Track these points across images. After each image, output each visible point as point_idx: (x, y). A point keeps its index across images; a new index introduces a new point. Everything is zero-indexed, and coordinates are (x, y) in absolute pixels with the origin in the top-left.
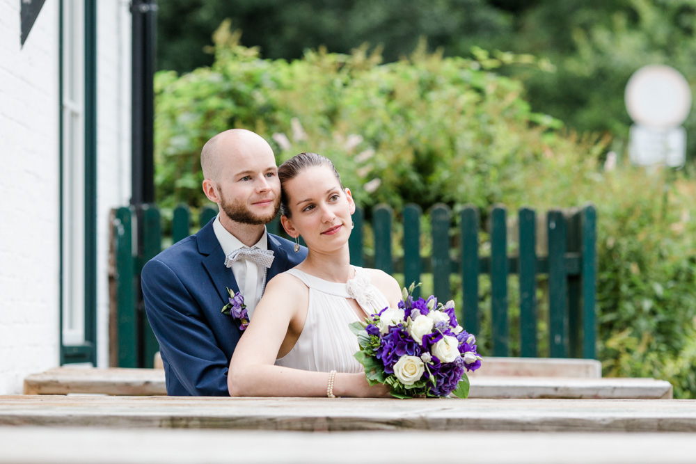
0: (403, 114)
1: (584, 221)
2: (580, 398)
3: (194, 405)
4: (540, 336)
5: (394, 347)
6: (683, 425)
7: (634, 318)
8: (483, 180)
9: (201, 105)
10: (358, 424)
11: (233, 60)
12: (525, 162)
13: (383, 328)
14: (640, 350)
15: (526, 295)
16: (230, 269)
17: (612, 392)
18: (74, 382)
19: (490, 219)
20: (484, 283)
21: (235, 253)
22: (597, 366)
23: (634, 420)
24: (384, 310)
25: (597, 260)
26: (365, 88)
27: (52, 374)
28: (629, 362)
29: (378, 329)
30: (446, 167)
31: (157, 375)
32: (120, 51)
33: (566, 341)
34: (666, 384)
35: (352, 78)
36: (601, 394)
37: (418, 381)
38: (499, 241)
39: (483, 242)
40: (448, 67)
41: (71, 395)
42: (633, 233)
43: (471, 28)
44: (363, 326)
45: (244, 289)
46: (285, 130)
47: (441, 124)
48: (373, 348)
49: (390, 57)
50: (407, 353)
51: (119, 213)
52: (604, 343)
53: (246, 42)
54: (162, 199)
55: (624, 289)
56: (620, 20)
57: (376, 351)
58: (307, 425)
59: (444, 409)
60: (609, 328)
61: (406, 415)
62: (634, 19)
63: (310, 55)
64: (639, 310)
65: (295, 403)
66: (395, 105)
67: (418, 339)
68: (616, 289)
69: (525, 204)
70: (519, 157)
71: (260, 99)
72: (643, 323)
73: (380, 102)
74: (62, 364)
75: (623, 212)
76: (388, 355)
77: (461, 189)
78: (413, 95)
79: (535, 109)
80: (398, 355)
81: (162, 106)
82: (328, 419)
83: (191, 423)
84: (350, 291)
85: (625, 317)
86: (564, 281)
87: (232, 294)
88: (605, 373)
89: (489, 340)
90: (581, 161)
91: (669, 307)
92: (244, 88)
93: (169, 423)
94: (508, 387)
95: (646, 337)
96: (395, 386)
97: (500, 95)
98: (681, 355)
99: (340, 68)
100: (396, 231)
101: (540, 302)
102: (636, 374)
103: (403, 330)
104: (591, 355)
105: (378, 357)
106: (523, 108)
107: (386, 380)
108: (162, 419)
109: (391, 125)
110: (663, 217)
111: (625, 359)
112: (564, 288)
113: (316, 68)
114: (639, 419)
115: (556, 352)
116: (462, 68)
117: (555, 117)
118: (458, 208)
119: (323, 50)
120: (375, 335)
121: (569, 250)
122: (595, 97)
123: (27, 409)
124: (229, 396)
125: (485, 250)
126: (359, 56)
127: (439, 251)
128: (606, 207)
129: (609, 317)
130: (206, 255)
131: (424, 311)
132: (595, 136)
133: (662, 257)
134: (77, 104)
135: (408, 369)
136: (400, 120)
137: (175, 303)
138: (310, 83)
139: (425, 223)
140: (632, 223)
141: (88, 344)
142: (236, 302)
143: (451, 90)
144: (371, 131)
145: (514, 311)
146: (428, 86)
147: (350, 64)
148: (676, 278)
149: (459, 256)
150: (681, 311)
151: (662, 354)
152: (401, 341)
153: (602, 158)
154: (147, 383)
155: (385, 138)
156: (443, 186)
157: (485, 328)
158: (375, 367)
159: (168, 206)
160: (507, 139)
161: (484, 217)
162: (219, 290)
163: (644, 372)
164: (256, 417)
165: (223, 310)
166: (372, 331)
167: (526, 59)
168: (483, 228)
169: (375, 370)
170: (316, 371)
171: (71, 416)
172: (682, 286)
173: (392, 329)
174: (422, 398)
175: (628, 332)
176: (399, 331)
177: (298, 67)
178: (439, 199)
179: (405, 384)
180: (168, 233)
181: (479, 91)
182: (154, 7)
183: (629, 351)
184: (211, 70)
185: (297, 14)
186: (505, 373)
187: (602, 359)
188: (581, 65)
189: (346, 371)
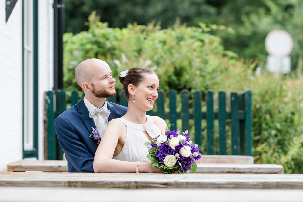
0: (170, 51)
1: (247, 97)
2: (244, 173)
3: (79, 176)
4: (228, 146)
5: (163, 152)
6: (287, 185)
7: (268, 138)
8: (204, 79)
9: (83, 47)
10: (149, 184)
11: (97, 28)
12: (222, 72)
13: (158, 144)
14: (270, 152)
15: (222, 129)
16: (92, 119)
17: (258, 170)
18: (28, 166)
19: (206, 96)
20: (204, 124)
21: (93, 112)
22: (252, 159)
23: (266, 182)
24: (158, 136)
25: (252, 114)
26: (153, 40)
27: (19, 162)
28: (266, 157)
29: (156, 145)
30: (188, 74)
31: (64, 163)
32: (49, 24)
33: (239, 148)
34: (281, 167)
35: (148, 35)
36: (253, 171)
37: (174, 166)
38: (210, 105)
39: (203, 106)
40: (189, 31)
41: (27, 172)
42: (267, 102)
43: (199, 14)
44: (150, 143)
45: (98, 127)
46: (119, 58)
47: (186, 56)
48: (155, 152)
49: (164, 27)
50: (169, 154)
51: (48, 94)
52: (255, 149)
53: (103, 21)
54: (67, 87)
55: (264, 125)
56: (262, 11)
57: (156, 154)
58: (127, 185)
59: (185, 178)
60: (257, 142)
61: (169, 180)
62: (268, 10)
63: (130, 26)
64: (270, 135)
65: (122, 175)
66: (166, 47)
67: (173, 148)
68: (260, 126)
69: (221, 90)
70: (219, 69)
71: (108, 45)
72: (272, 140)
73: (159, 46)
74: (23, 158)
75: (263, 93)
76: (161, 155)
77: (194, 83)
78: (174, 43)
79: (226, 49)
80: (165, 155)
81: (67, 48)
82: (136, 182)
83: (77, 184)
84: (144, 128)
85: (264, 137)
86: (238, 122)
87: (93, 129)
88: (255, 162)
89: (206, 147)
90: (245, 71)
91: (283, 133)
92: (101, 40)
93: (68, 184)
94: (213, 168)
95: (273, 146)
96: (165, 168)
97: (211, 43)
98: (288, 154)
99: (143, 31)
100: (166, 101)
101: (228, 131)
102: (269, 162)
103: (166, 144)
104: (249, 154)
105: (157, 157)
106: (221, 48)
107: (161, 166)
108: (65, 182)
109: (164, 56)
110: (280, 95)
111: (264, 155)
112: (238, 126)
113: (132, 31)
114: (268, 182)
115: (234, 153)
116: (195, 31)
117: (235, 52)
118: (193, 91)
119: (135, 24)
120: (155, 147)
121: (240, 109)
122: (252, 44)
123: (7, 178)
124: (94, 172)
125: (204, 109)
126: (150, 26)
127: (184, 109)
128: (256, 91)
129: (257, 138)
130: (81, 113)
131: (175, 136)
132: (251, 60)
133: (280, 112)
134: (30, 47)
135: (170, 161)
136: (168, 54)
137: (69, 135)
138: (130, 38)
139: (178, 98)
140: (267, 98)
141: (35, 150)
142: (95, 133)
143: (190, 41)
144: (156, 58)
145: (216, 135)
146: (180, 39)
147: (147, 30)
148: (286, 121)
149: (193, 112)
150: (288, 135)
151: (280, 153)
152: (166, 149)
153: (255, 70)
154: (60, 166)
155: (162, 61)
156: (187, 82)
157: (204, 142)
158: (156, 161)
159: (69, 90)
160: (214, 62)
161: (204, 95)
162: (88, 128)
163: (272, 161)
164: (105, 181)
165: (90, 137)
166: (154, 145)
167: (222, 27)
168: (204, 99)
169: (156, 162)
170: (131, 161)
171: (26, 181)
172: (288, 124)
173: (162, 144)
174: (176, 173)
175: (265, 144)
176: (165, 145)
177: (125, 31)
178: (185, 87)
179: (169, 167)
180: (69, 102)
181: (202, 41)
182: (63, 6)
183: (266, 152)
184: (87, 32)
185: (126, 8)
186: (212, 162)
187: (254, 156)
188: (246, 30)
189: (144, 162)
